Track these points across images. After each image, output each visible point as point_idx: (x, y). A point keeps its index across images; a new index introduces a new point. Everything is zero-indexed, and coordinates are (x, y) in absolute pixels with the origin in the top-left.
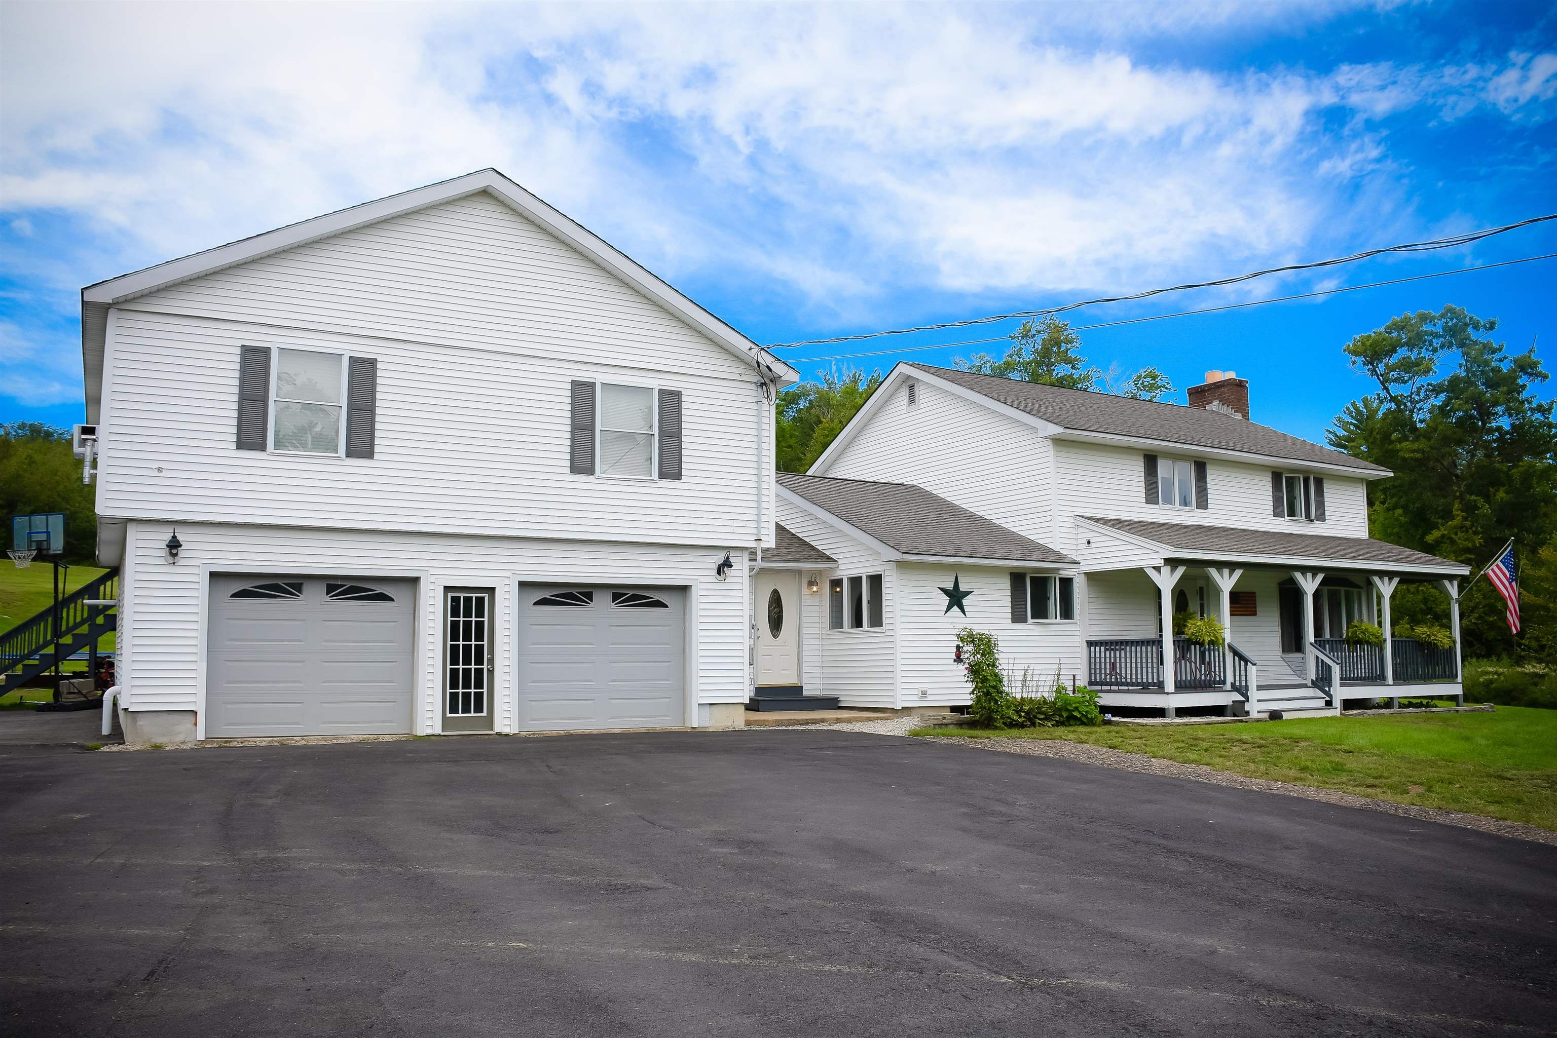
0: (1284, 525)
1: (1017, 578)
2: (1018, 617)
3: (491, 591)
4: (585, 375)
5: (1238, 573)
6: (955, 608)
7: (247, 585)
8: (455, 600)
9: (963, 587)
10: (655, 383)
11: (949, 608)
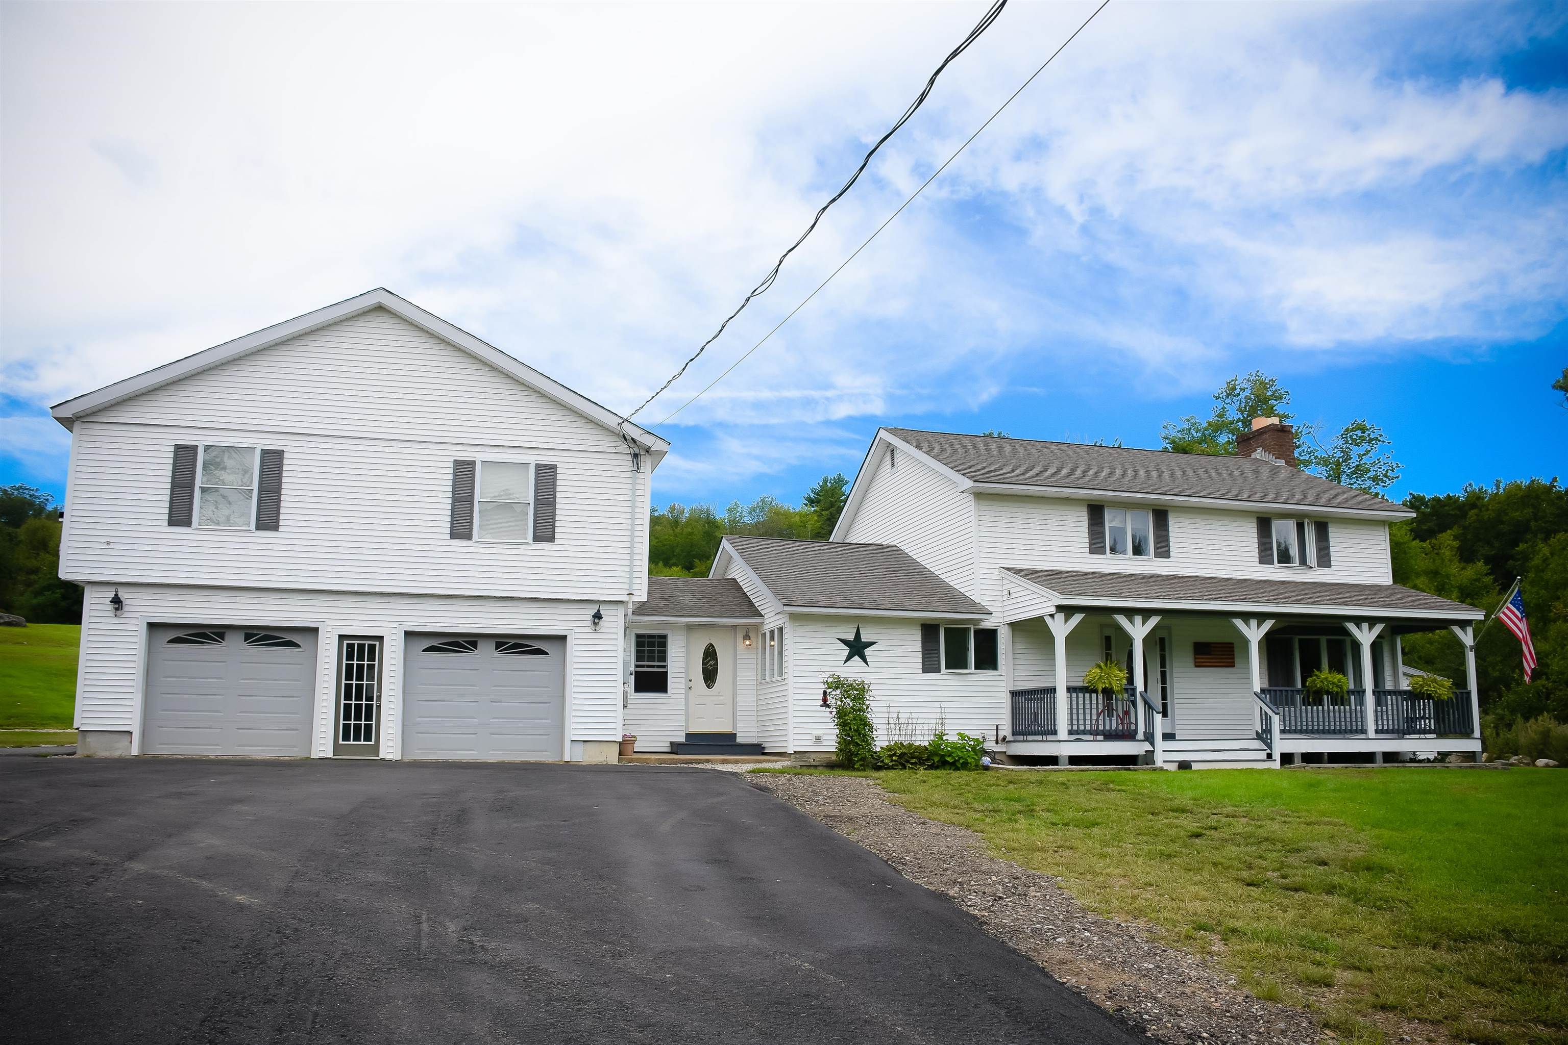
0: (1275, 572)
1: (929, 630)
2: (930, 666)
3: (380, 638)
4: (465, 455)
5: (1154, 621)
6: (856, 658)
7: (181, 634)
8: (350, 647)
9: (865, 638)
10: (533, 459)
11: (849, 658)
